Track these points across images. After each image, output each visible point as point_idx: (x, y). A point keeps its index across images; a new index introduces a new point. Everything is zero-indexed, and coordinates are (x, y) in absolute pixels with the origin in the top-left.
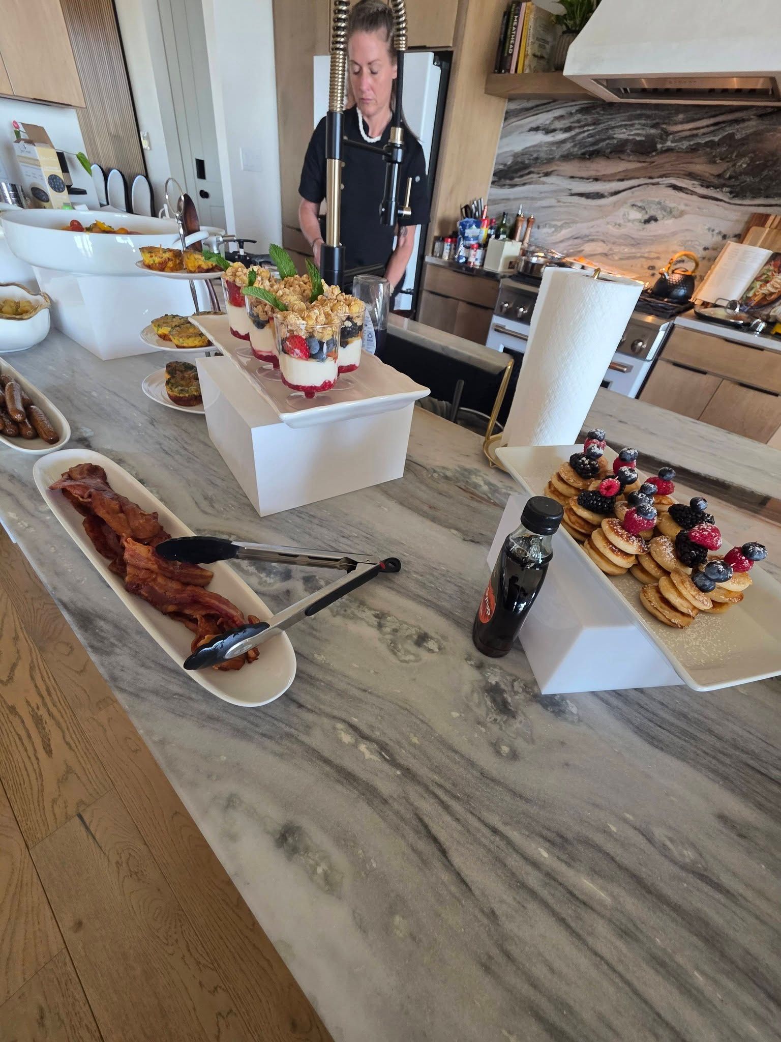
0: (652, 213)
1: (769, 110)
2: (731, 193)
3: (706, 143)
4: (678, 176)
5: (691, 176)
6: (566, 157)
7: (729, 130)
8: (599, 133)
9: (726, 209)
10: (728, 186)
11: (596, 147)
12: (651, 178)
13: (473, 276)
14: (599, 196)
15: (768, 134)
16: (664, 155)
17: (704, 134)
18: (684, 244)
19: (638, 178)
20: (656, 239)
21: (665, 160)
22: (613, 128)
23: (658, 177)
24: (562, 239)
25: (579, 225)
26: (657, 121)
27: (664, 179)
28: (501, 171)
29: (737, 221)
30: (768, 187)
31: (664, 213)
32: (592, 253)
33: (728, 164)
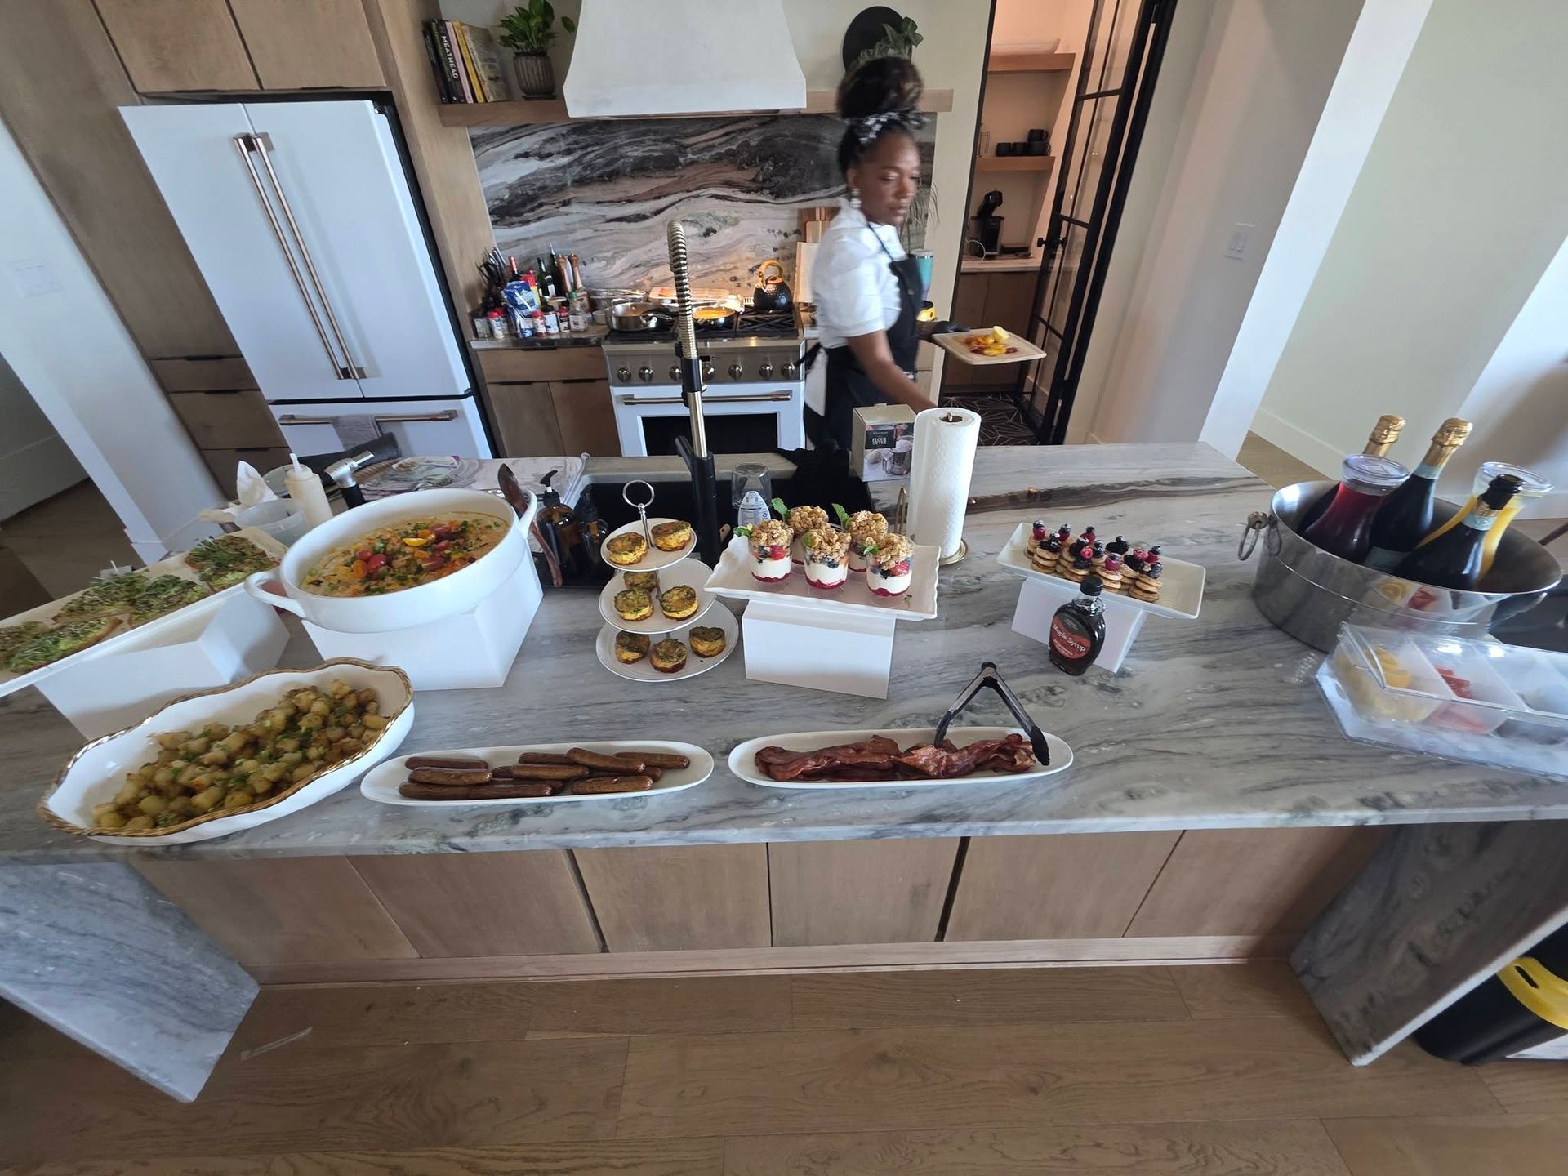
0: (708, 225)
1: (768, 119)
2: (771, 194)
3: (727, 151)
4: (715, 186)
5: (729, 184)
6: (581, 182)
7: (742, 139)
8: (607, 152)
9: (774, 209)
10: (767, 189)
11: (612, 168)
12: (688, 191)
13: (554, 349)
14: (641, 217)
15: (777, 139)
16: (691, 168)
17: (720, 144)
18: (753, 249)
19: (676, 193)
20: (723, 252)
21: (695, 172)
22: (621, 146)
23: (697, 189)
24: (620, 271)
25: (634, 252)
26: (666, 136)
27: (702, 190)
28: (499, 208)
29: (790, 218)
30: (800, 185)
31: (720, 223)
32: (664, 278)
33: (756, 169)
